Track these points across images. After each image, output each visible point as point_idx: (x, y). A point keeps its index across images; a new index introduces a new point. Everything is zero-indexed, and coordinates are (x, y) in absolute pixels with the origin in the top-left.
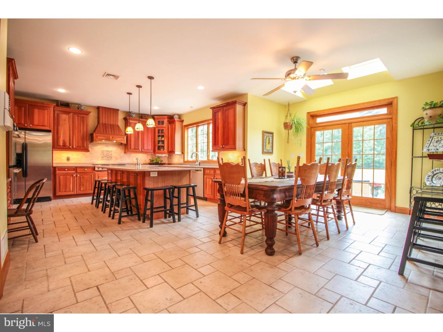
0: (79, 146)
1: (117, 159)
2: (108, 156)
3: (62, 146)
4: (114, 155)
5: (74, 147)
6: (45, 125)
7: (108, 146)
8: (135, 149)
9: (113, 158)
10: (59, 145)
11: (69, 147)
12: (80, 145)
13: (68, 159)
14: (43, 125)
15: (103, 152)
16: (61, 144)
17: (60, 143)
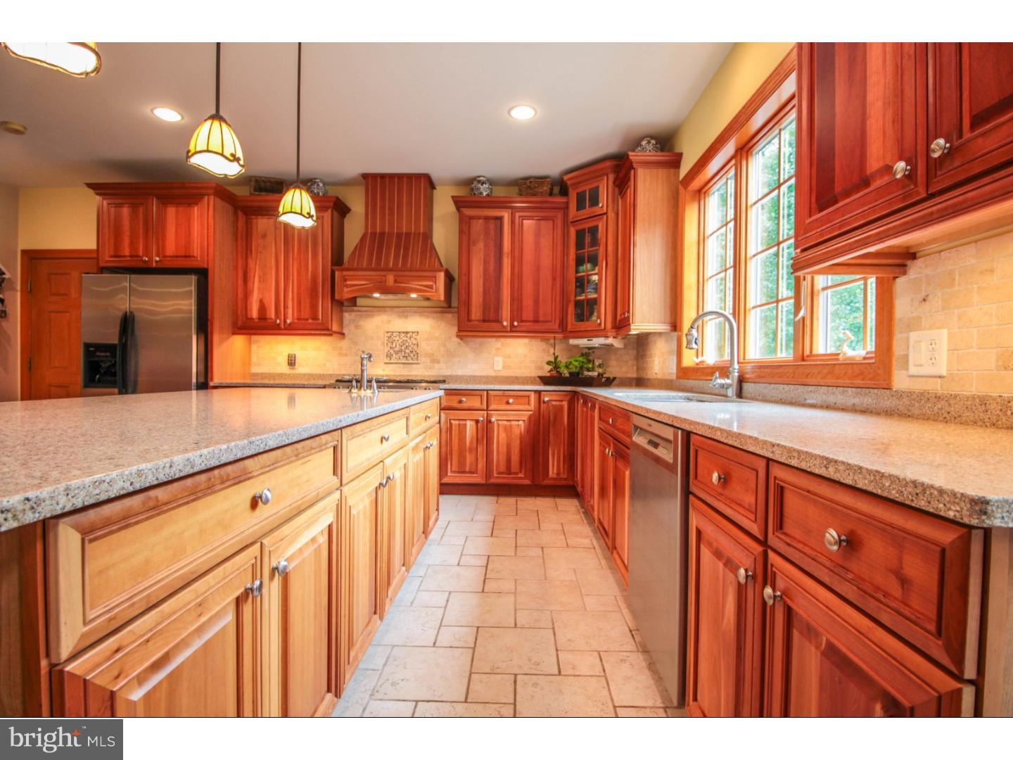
0: (302, 317)
1: (435, 361)
2: (407, 351)
3: (257, 320)
4: (425, 347)
5: (288, 321)
6: (191, 255)
7: (407, 317)
8: (484, 321)
9: (422, 359)
10: (249, 317)
11: (276, 321)
12: (306, 313)
13: (292, 362)
14: (188, 254)
15: (389, 337)
16: (254, 313)
17: (251, 310)
